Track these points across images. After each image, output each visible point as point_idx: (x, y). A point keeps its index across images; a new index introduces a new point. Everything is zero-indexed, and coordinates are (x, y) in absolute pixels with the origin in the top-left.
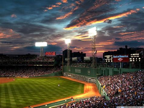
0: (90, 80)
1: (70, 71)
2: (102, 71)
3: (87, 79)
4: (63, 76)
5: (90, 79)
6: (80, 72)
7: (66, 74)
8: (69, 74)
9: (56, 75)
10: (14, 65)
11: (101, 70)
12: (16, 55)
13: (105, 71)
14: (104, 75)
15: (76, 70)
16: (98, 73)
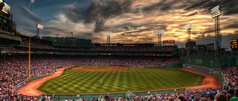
0: (212, 72)
1: (190, 61)
2: (227, 60)
3: (209, 71)
4: (182, 68)
5: (212, 70)
6: (201, 63)
7: (186, 65)
8: (189, 66)
9: (174, 66)
10: (130, 55)
11: (226, 58)
12: (133, 44)
13: (230, 60)
14: (229, 65)
15: (196, 60)
16: (221, 63)
